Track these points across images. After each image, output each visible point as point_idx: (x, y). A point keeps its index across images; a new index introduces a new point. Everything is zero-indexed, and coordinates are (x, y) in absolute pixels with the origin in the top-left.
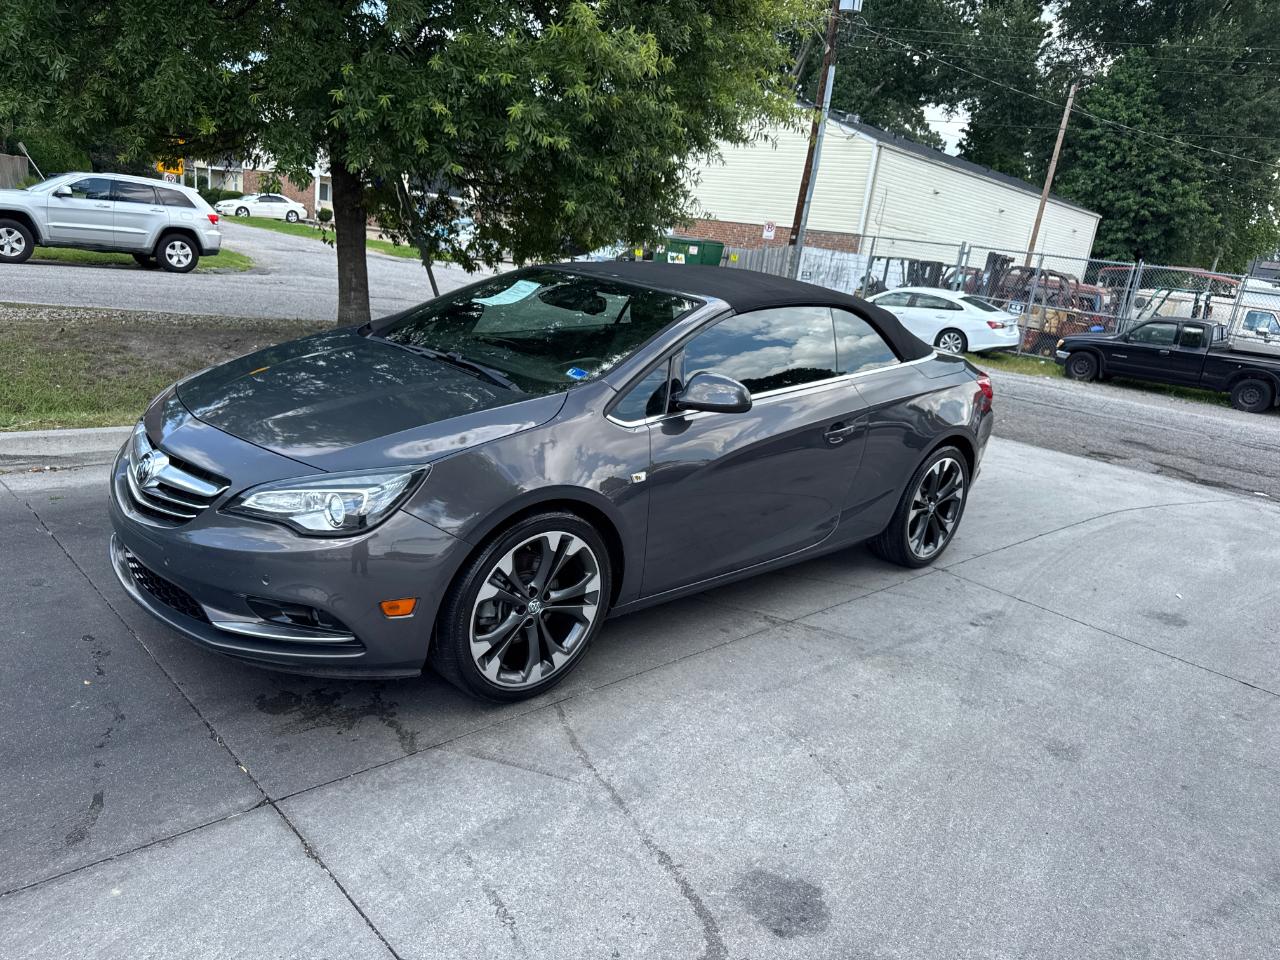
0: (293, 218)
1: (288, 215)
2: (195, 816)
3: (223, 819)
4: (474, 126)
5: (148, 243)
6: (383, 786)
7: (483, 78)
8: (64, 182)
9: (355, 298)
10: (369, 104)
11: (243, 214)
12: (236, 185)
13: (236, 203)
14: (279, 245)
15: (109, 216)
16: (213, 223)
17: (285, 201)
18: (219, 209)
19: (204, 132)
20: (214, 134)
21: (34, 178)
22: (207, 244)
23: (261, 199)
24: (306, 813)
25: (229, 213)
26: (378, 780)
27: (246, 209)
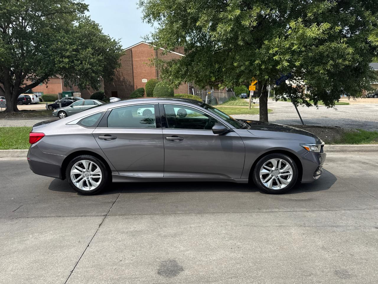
2: (94, 214)
3: (97, 216)
24: (109, 219)
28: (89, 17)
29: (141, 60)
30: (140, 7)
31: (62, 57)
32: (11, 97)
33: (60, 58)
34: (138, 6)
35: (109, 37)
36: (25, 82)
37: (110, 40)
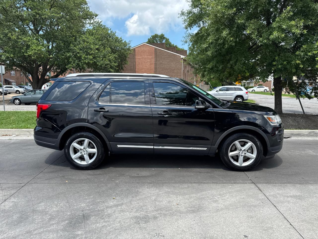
0: (266, 91)
1: (264, 91)
2: (242, 182)
3: (246, 183)
4: (308, 65)
5: (233, 99)
6: (274, 186)
7: (310, 54)
8: (218, 89)
9: (279, 107)
10: (282, 64)
11: (254, 91)
12: (252, 85)
13: (252, 89)
14: (262, 97)
15: (226, 94)
16: (247, 94)
17: (264, 87)
18: (248, 91)
19: (247, 75)
20: (249, 75)
21: (211, 89)
22: (245, 98)
23: (258, 88)
24: (260, 185)
25: (250, 91)
26: (273, 185)
27: (254, 90)
28: (100, 22)
29: (142, 58)
30: (181, 16)
31: (88, 54)
32: (38, 86)
33: (86, 55)
34: (179, 15)
35: (121, 39)
36: (48, 74)
37: (122, 40)
